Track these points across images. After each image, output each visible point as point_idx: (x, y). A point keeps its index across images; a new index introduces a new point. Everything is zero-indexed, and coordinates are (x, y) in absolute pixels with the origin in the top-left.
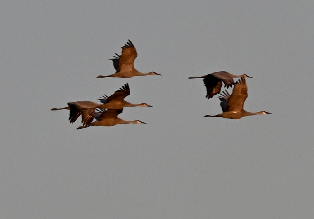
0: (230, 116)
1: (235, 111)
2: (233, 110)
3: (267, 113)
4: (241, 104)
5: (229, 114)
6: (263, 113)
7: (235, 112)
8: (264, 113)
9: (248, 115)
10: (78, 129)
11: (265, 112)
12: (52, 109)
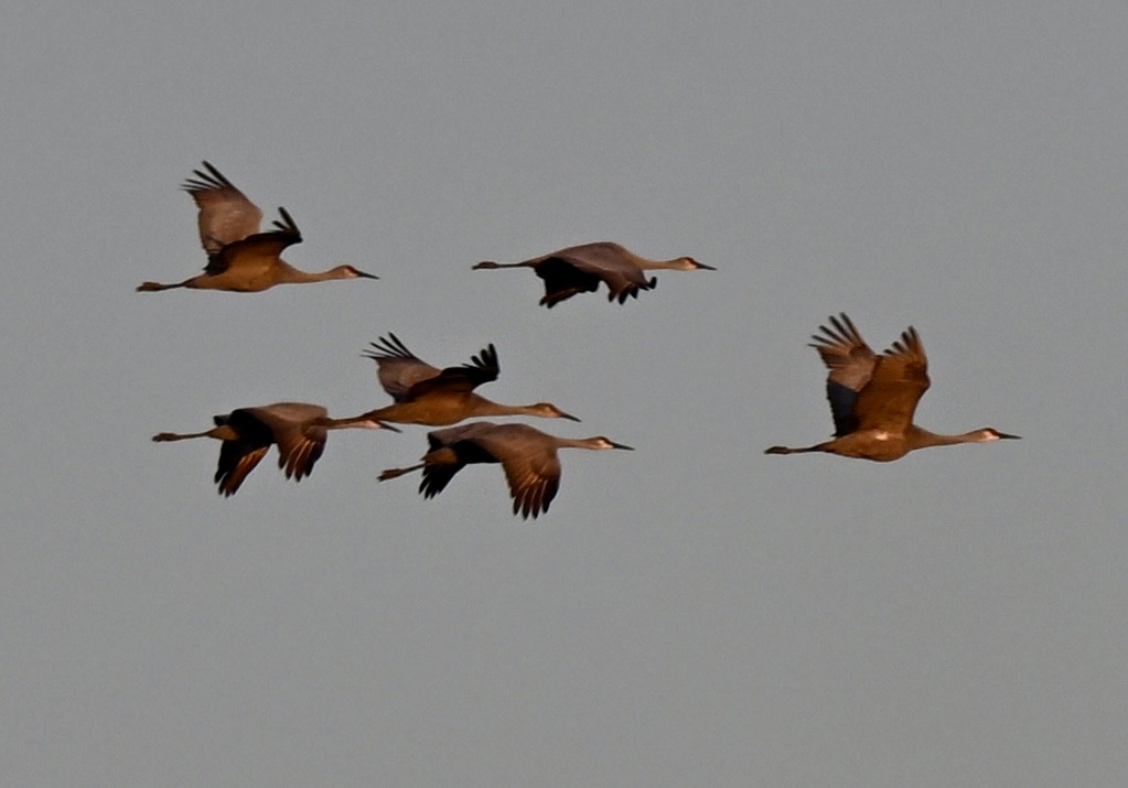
0: (861, 451)
1: (882, 431)
2: (875, 427)
3: (1002, 436)
4: (905, 409)
5: (862, 445)
6: (985, 437)
7: (882, 437)
8: (990, 436)
9: (931, 445)
10: (382, 478)
11: (994, 432)
12: (156, 434)
